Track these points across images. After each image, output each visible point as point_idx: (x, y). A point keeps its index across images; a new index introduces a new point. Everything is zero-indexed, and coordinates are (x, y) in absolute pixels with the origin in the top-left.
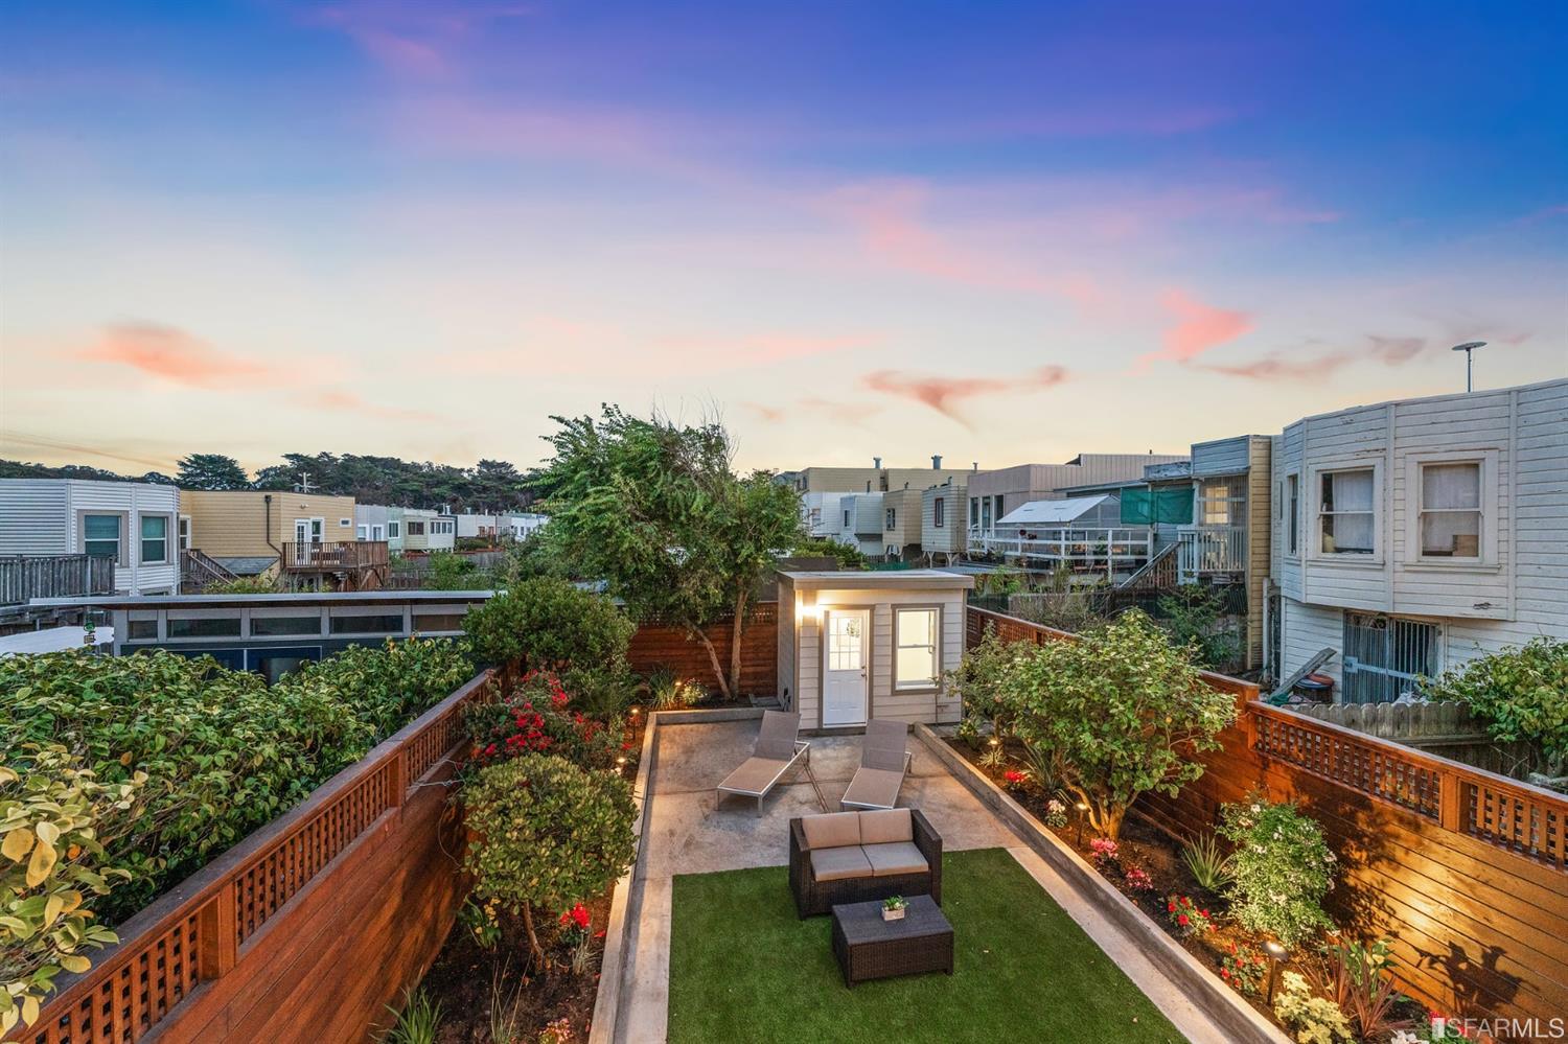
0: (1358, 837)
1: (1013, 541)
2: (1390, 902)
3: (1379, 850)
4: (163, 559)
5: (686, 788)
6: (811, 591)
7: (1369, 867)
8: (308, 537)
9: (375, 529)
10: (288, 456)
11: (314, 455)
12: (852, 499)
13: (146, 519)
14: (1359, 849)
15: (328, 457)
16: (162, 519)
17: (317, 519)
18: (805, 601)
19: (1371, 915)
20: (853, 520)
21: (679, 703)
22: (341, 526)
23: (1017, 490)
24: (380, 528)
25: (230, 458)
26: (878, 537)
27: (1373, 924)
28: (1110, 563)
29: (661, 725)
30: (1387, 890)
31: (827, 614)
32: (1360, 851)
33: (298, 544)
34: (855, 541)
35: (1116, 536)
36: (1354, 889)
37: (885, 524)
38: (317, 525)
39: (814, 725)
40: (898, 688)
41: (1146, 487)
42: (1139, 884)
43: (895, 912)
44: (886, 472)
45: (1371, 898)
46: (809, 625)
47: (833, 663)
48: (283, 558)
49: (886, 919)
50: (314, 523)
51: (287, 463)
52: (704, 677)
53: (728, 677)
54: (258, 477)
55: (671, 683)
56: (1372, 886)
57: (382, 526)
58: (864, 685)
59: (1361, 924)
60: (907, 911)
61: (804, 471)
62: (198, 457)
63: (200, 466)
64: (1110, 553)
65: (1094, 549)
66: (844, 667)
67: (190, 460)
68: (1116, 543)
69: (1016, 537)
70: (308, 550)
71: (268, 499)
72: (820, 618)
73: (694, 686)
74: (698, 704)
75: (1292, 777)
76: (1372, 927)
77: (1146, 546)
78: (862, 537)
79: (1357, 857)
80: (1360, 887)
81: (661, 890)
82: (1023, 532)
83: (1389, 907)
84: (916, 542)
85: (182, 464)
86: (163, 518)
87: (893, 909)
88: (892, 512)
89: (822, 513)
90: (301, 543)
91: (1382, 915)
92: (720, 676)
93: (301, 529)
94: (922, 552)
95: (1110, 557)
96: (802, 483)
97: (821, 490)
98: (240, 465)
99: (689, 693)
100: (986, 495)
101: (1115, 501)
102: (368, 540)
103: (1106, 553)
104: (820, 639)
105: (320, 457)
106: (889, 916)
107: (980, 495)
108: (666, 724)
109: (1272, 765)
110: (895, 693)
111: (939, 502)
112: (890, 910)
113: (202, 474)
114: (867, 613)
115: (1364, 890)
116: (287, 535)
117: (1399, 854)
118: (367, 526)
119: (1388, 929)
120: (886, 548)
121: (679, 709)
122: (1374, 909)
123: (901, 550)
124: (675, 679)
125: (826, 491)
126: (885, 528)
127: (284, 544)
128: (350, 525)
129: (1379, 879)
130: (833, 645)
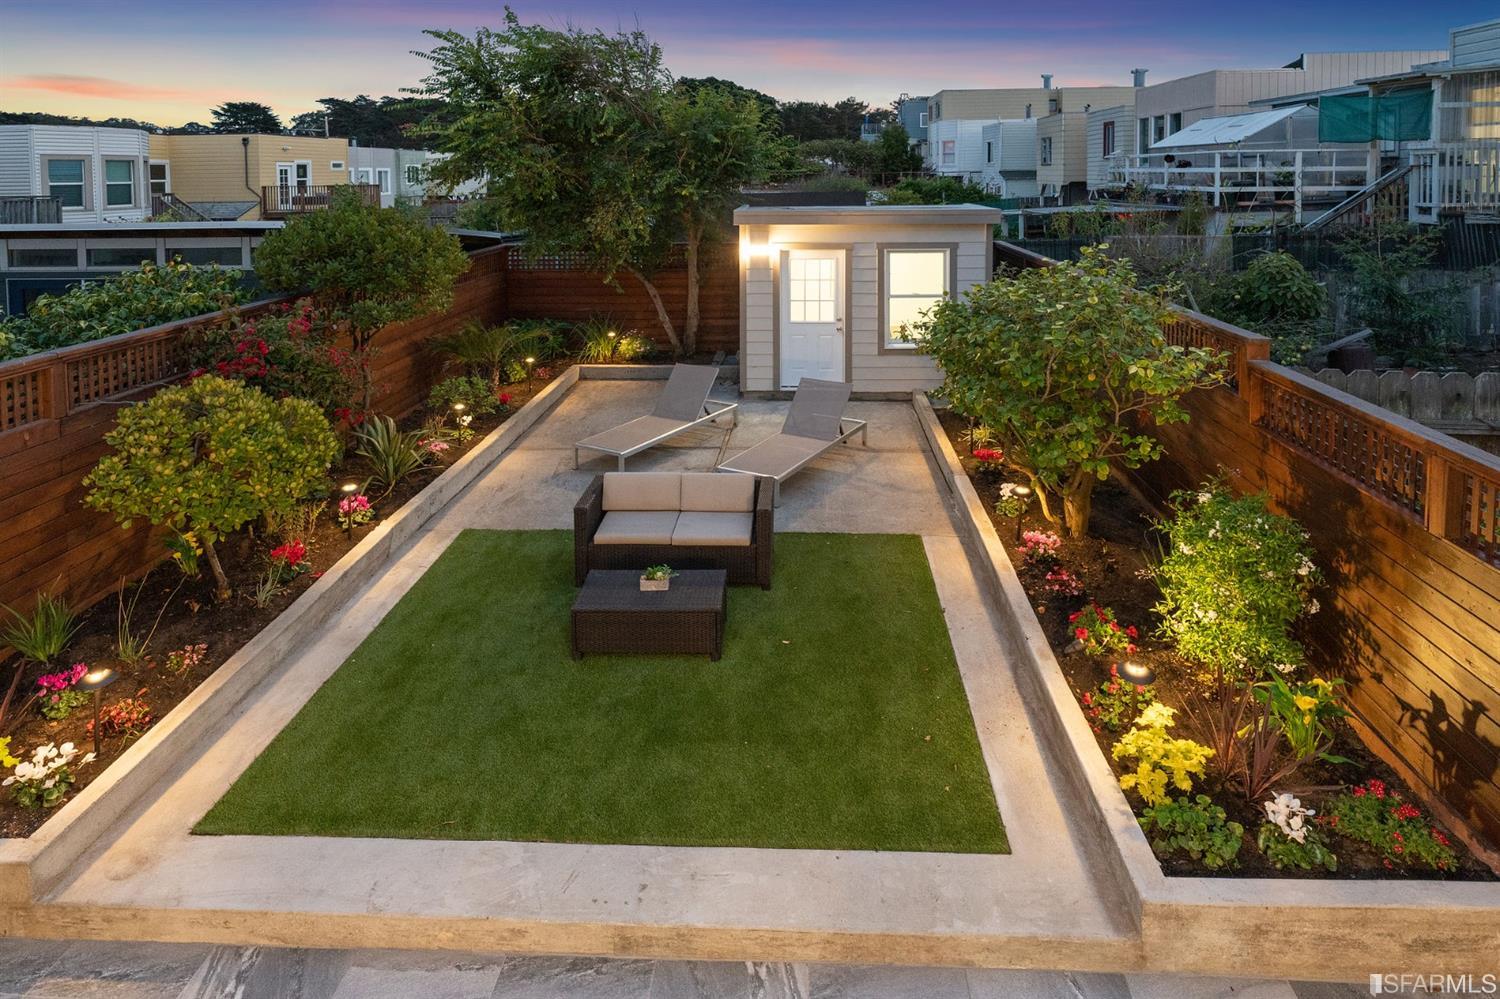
0: (1347, 542)
1: (1159, 170)
2: (1377, 634)
3: (1367, 562)
4: (130, 203)
5: (559, 445)
6: (761, 228)
7: (1358, 586)
8: (293, 180)
9: (380, 173)
10: (322, 101)
11: (351, 99)
12: (996, 127)
13: (110, 163)
14: (1348, 562)
15: (366, 100)
16: (128, 164)
17: (302, 162)
18: (752, 238)
19: (1357, 651)
20: (996, 153)
21: (615, 356)
22: (332, 169)
23: (1199, 105)
24: (386, 172)
25: (263, 105)
26: (1030, 175)
27: (1358, 663)
28: (1298, 196)
29: (586, 379)
30: (1373, 618)
31: (785, 255)
32: (1350, 563)
33: (282, 187)
34: (1000, 180)
35: (1306, 161)
36: (1341, 614)
37: (1039, 157)
38: (302, 170)
39: (767, 386)
40: (888, 346)
41: (1366, 94)
42: (1057, 587)
43: (652, 582)
44: (1059, 92)
45: (1359, 627)
46: (760, 267)
47: (797, 313)
48: (263, 202)
49: (642, 589)
50: (299, 167)
51: (322, 108)
52: (647, 326)
53: (680, 330)
54: (294, 124)
55: (602, 334)
56: (1359, 612)
57: (388, 170)
58: (840, 340)
59: (1348, 662)
60: (672, 581)
61: (937, 95)
62: (229, 105)
63: (233, 115)
64: (1298, 182)
65: (1275, 178)
66: (812, 317)
67: (223, 109)
68: (1309, 169)
69: (1162, 166)
70: (293, 193)
71: (245, 142)
72: (774, 260)
73: (634, 337)
74: (633, 360)
75: (1289, 462)
76: (1358, 668)
77: (1365, 173)
78: (1008, 175)
79: (1346, 571)
80: (1347, 612)
81: (439, 542)
82: (1170, 159)
83: (1375, 641)
84: (1081, 179)
85: (216, 113)
86: (129, 162)
87: (653, 579)
88: (1047, 142)
89: (957, 145)
90: (284, 187)
91: (1368, 651)
92: (668, 327)
93: (284, 172)
94: (1087, 192)
95: (1300, 189)
96: (934, 110)
97: (957, 118)
98: (274, 113)
99: (626, 346)
100: (1159, 114)
101: (1312, 112)
102: (371, 183)
103: (1292, 184)
104: (776, 285)
105: (356, 101)
106: (646, 586)
107: (1151, 115)
108: (591, 379)
109: (1271, 446)
110: (883, 352)
111: (1108, 127)
112: (648, 579)
113: (236, 123)
114: (842, 254)
115: (1351, 616)
116: (268, 178)
117: (1387, 569)
118: (371, 170)
119: (1372, 670)
120: (1040, 188)
121: (613, 363)
122: (1360, 642)
123: (1058, 189)
124: (610, 328)
125: (962, 118)
126: (1039, 162)
127: (264, 188)
128: (343, 168)
129: (1366, 601)
130: (796, 291)
